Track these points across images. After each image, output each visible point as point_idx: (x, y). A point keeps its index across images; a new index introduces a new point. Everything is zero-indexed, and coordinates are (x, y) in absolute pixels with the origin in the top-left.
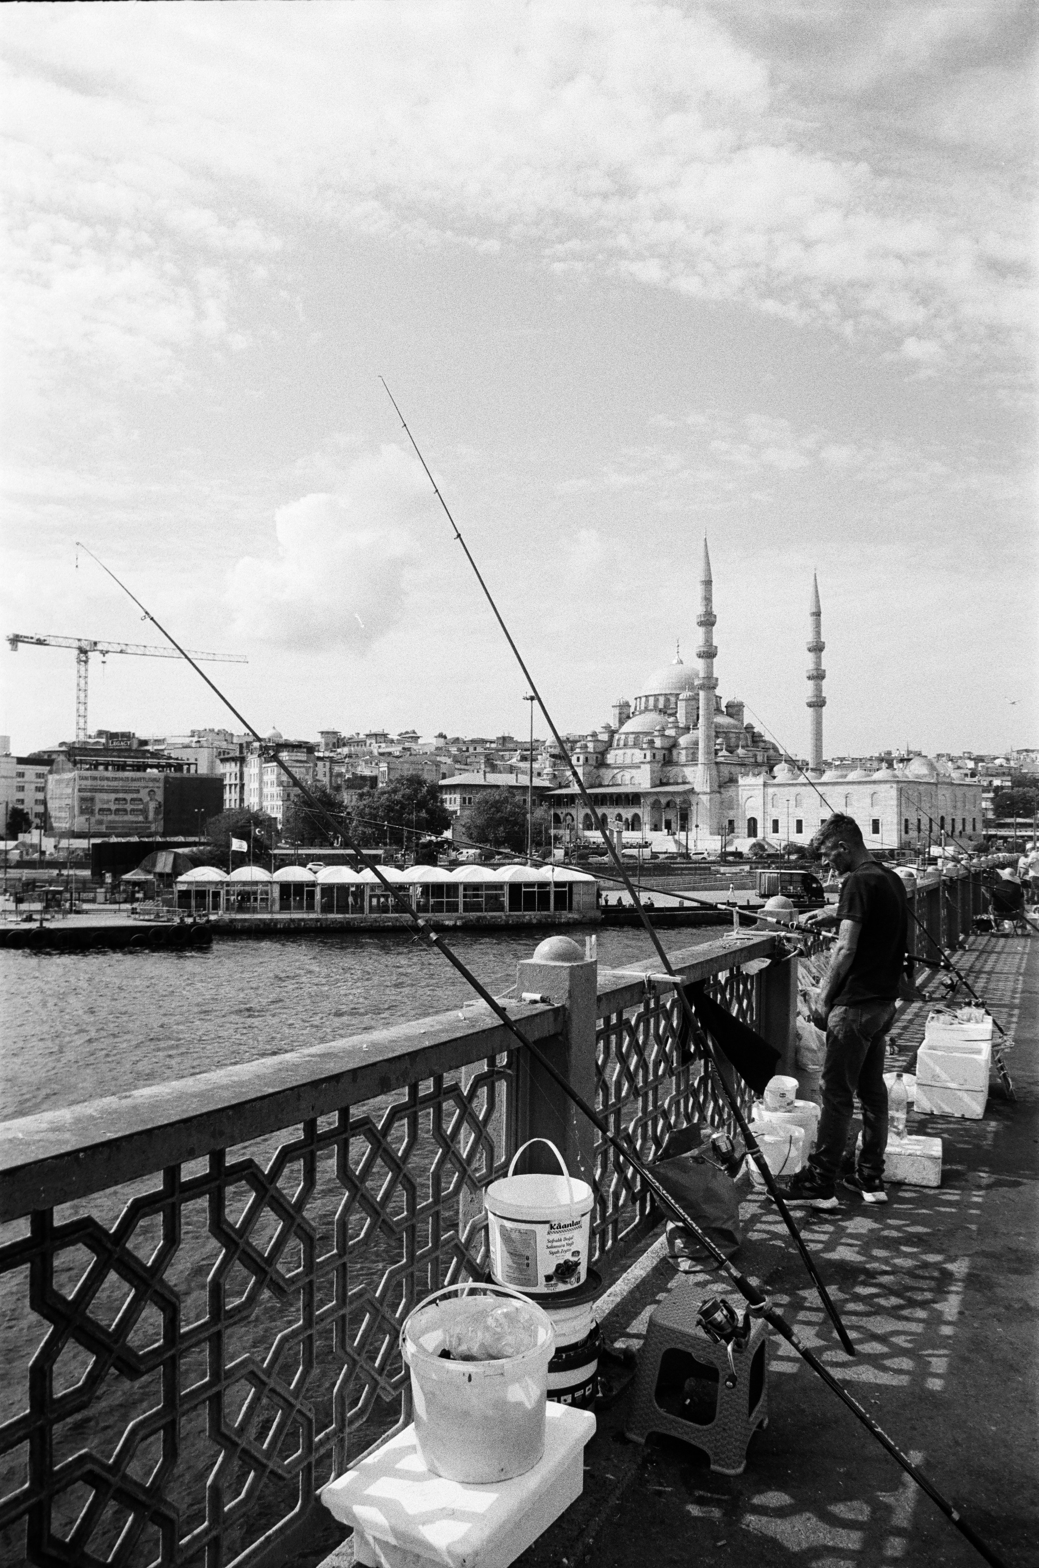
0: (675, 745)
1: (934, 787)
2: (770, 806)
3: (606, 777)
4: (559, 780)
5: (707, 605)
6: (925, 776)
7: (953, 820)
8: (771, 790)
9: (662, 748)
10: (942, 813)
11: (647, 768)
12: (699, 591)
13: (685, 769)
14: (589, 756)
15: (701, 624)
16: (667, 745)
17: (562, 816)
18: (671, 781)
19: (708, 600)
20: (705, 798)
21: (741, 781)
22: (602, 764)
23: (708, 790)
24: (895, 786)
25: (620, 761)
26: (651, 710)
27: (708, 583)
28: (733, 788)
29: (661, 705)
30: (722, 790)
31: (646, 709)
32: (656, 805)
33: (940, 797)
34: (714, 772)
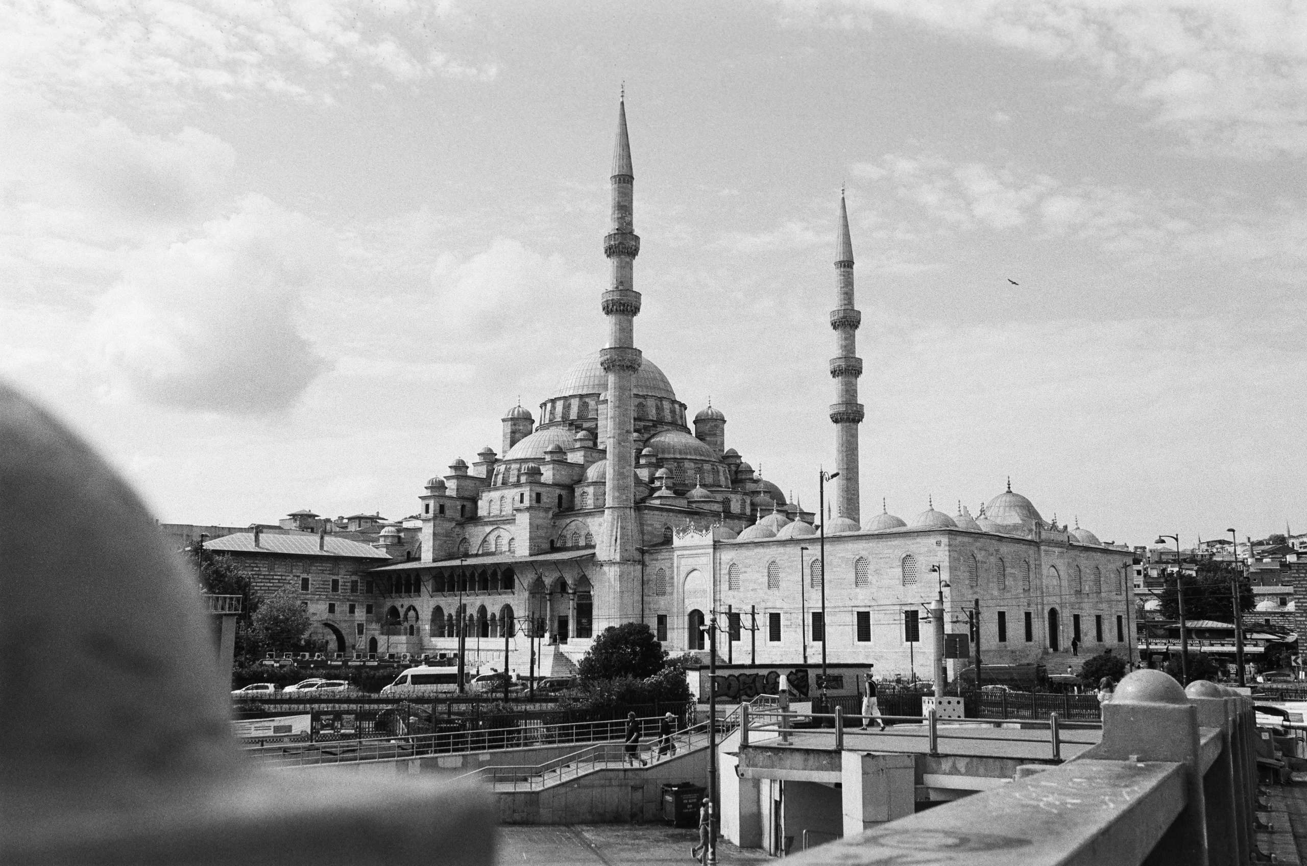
0: (580, 480)
1: (1032, 550)
2: (725, 586)
3: (472, 540)
4: (407, 548)
5: (621, 219)
6: (1015, 527)
7: (1077, 618)
8: (726, 556)
9: (555, 485)
10: (1053, 601)
11: (524, 519)
12: (608, 191)
13: (590, 521)
14: (448, 503)
15: (610, 251)
16: (566, 481)
17: (402, 612)
18: (569, 544)
19: (624, 208)
20: (612, 572)
21: (677, 542)
22: (469, 516)
23: (618, 558)
24: (945, 540)
25: (495, 511)
26: (557, 424)
27: (625, 180)
28: (664, 555)
29: (573, 415)
30: (647, 557)
31: (552, 423)
32: (537, 589)
33: (1046, 570)
34: (632, 526)
